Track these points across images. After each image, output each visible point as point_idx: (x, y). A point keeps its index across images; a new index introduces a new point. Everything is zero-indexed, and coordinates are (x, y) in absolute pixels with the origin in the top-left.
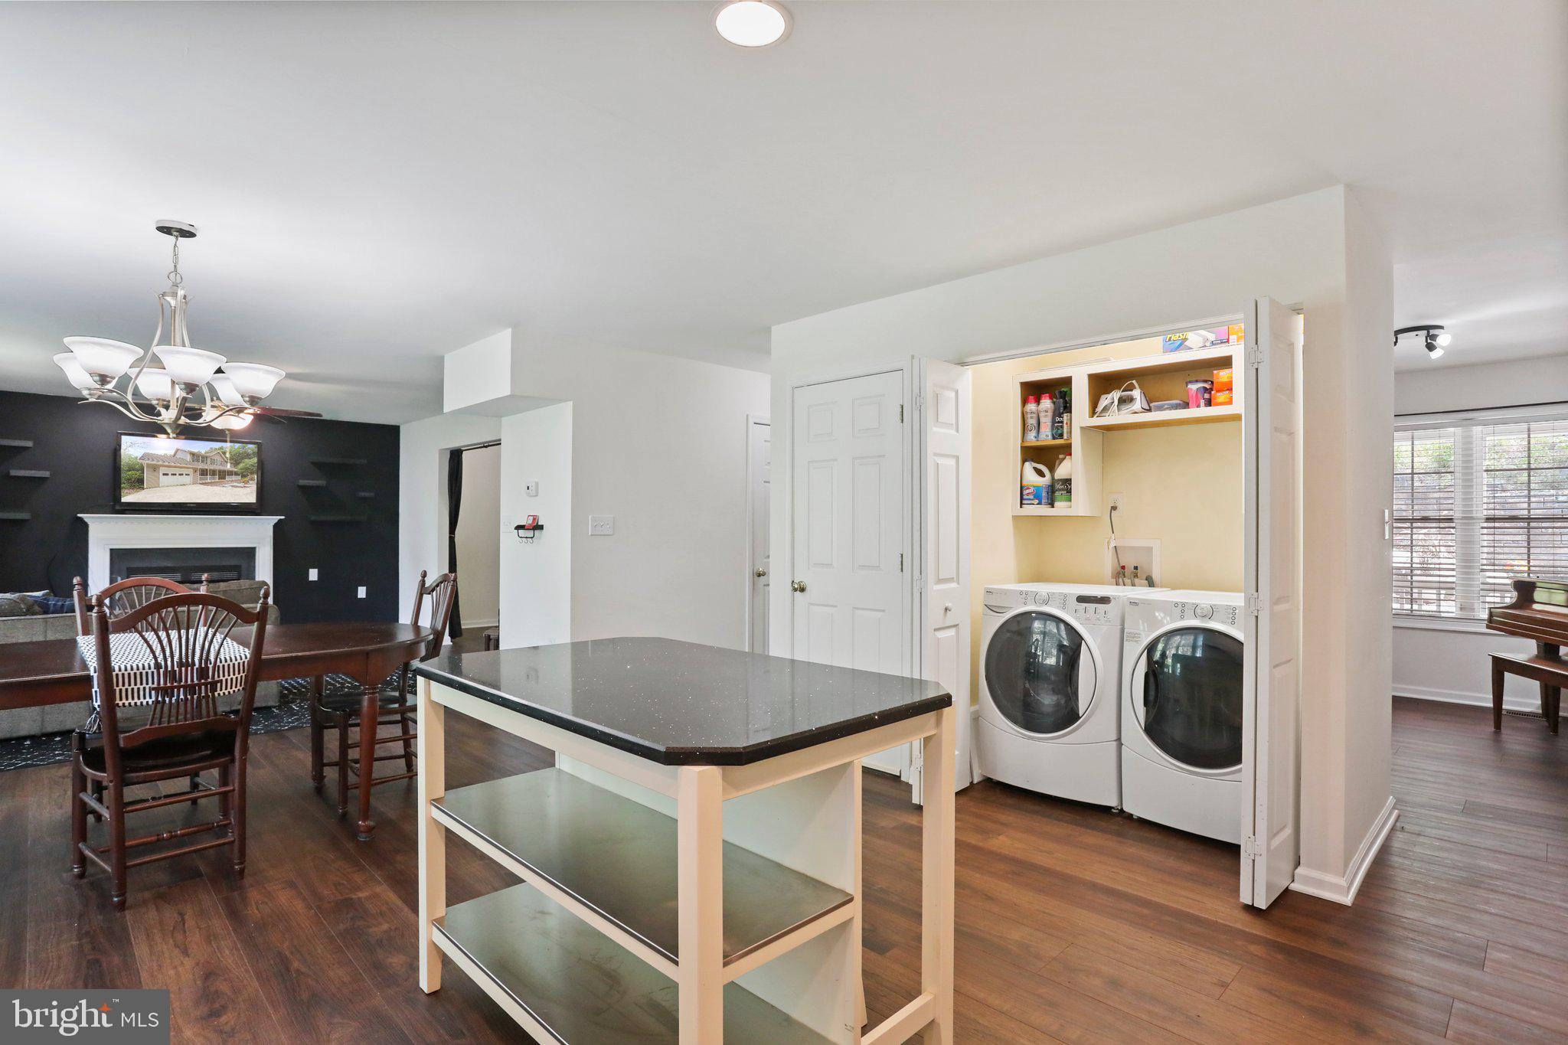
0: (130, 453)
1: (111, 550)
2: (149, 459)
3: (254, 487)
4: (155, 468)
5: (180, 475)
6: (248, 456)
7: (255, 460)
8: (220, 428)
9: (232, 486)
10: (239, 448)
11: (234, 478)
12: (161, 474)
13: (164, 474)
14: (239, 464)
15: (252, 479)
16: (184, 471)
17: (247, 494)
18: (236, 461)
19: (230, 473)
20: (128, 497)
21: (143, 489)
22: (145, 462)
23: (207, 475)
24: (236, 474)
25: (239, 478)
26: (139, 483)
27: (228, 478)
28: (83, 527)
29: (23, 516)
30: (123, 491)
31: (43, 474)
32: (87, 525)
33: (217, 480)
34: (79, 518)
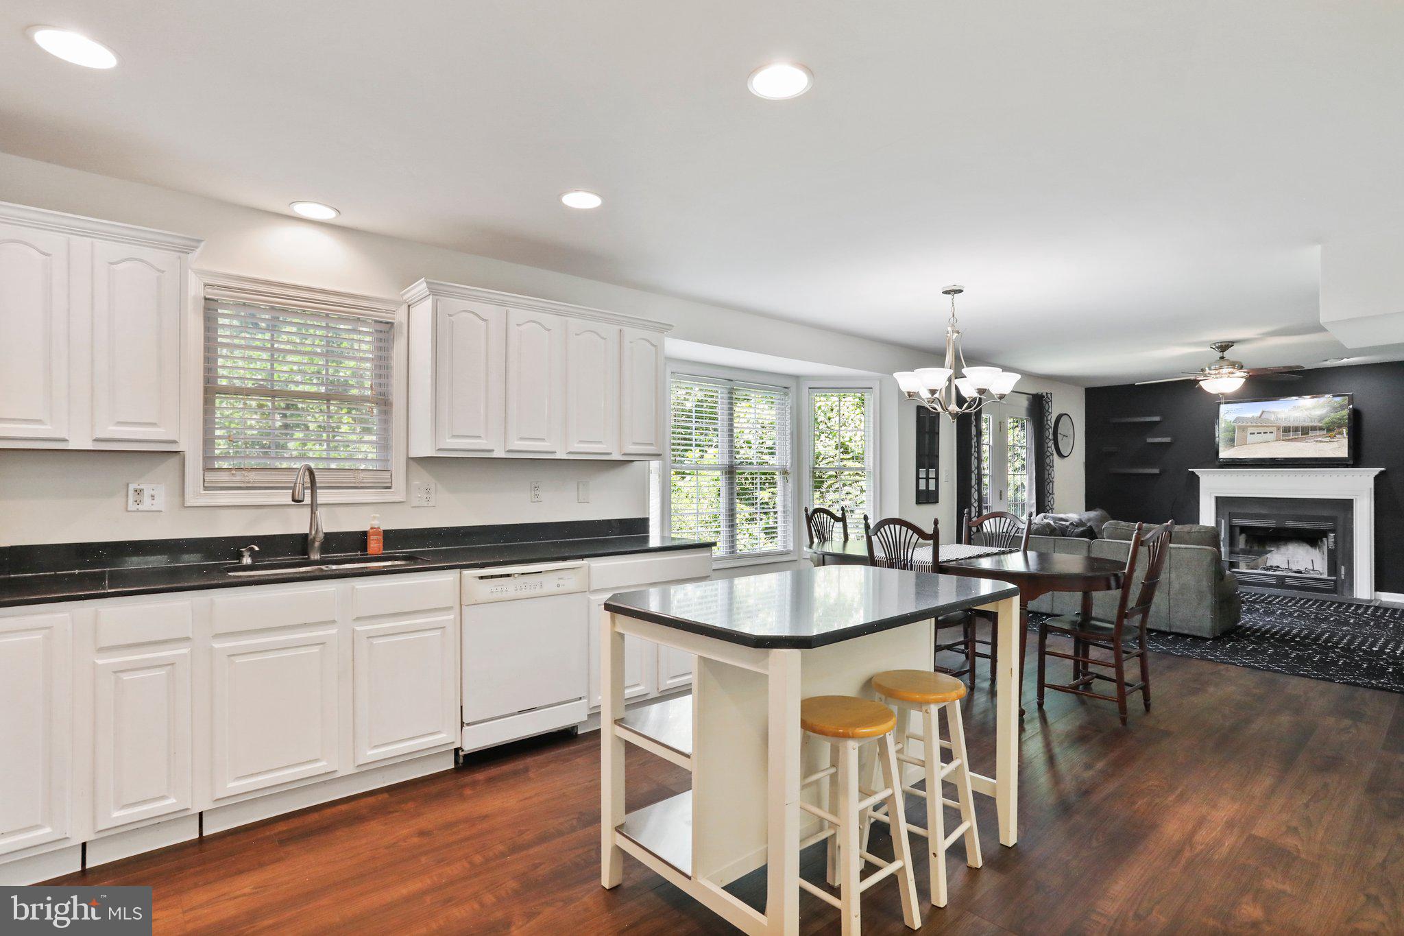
0: (1226, 417)
1: (1217, 498)
2: (1240, 422)
3: (1345, 441)
4: (1244, 429)
5: (1264, 433)
7: (1346, 412)
11: (1318, 433)
12: (1249, 434)
13: (1251, 434)
15: (1341, 433)
16: (1268, 430)
17: (1338, 448)
19: (1315, 429)
20: (1224, 454)
21: (1235, 446)
22: (1236, 425)
23: (1290, 432)
24: (1321, 429)
25: (1325, 432)
26: (1231, 442)
28: (1195, 479)
29: (1156, 471)
30: (1221, 449)
31: (1168, 440)
32: (1198, 478)
33: (1300, 436)
34: (1193, 473)
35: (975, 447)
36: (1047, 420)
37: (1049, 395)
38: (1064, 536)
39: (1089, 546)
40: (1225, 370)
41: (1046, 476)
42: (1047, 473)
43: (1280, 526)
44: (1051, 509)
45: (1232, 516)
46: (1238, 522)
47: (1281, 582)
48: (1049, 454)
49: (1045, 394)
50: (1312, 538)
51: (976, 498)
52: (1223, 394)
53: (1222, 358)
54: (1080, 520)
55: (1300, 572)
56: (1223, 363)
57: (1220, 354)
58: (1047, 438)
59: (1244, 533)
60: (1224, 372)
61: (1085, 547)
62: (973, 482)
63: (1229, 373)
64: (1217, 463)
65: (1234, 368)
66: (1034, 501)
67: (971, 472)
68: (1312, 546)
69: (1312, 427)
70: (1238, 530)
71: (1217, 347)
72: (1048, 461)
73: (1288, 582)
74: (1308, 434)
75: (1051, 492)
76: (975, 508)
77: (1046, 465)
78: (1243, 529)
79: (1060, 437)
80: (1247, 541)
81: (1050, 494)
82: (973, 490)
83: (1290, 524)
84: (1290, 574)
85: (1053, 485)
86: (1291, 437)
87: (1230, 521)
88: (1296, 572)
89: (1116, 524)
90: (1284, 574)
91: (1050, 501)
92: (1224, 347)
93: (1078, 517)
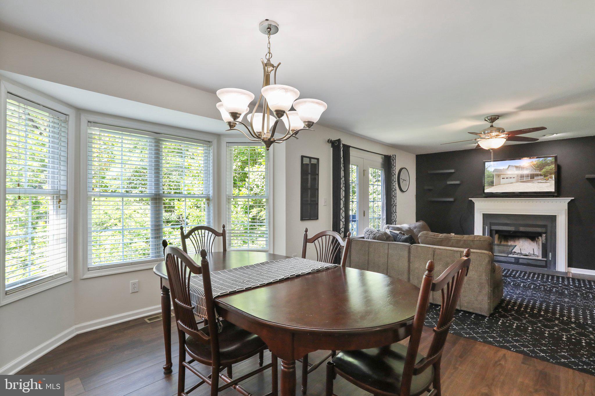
0: (489, 170)
1: (484, 214)
2: (496, 172)
3: (553, 182)
4: (499, 176)
5: (510, 178)
6: (548, 164)
7: (553, 166)
8: (487, 149)
9: (538, 182)
10: (542, 161)
11: (539, 177)
12: (501, 179)
13: (503, 178)
14: (542, 169)
15: (551, 178)
16: (512, 176)
17: (550, 186)
18: (540, 168)
19: (537, 175)
20: (487, 190)
21: (493, 186)
22: (494, 173)
23: (524, 177)
24: (541, 175)
25: (543, 177)
26: (492, 184)
27: (535, 178)
28: (472, 204)
29: (451, 199)
30: (486, 187)
31: (458, 182)
32: (474, 203)
33: (530, 180)
34: (471, 200)
35: (343, 184)
36: (393, 170)
37: (394, 156)
38: (395, 241)
39: (409, 249)
40: (494, 134)
41: (392, 203)
42: (393, 200)
43: (517, 230)
44: (395, 221)
45: (491, 224)
46: (494, 228)
47: (517, 261)
48: (394, 190)
49: (392, 156)
50: (532, 237)
51: (344, 216)
52: (492, 149)
53: (492, 126)
54: (410, 228)
55: (527, 256)
56: (492, 128)
57: (490, 124)
58: (393, 180)
59: (497, 233)
60: (493, 135)
61: (407, 250)
62: (342, 206)
63: (496, 136)
64: (484, 195)
65: (499, 132)
66: (385, 217)
67: (341, 199)
68: (532, 241)
69: (536, 174)
70: (494, 232)
71: (489, 120)
72: (393, 194)
73: (521, 261)
74: (534, 178)
75: (395, 211)
76: (343, 222)
77: (392, 196)
78: (497, 232)
79: (401, 181)
80: (499, 238)
81: (394, 213)
82: (342, 211)
83: (522, 229)
84: (522, 257)
85: (396, 207)
86: (525, 180)
87: (490, 227)
88: (524, 255)
89: (427, 234)
90: (518, 256)
91: (394, 217)
92: (493, 119)
93: (409, 226)
